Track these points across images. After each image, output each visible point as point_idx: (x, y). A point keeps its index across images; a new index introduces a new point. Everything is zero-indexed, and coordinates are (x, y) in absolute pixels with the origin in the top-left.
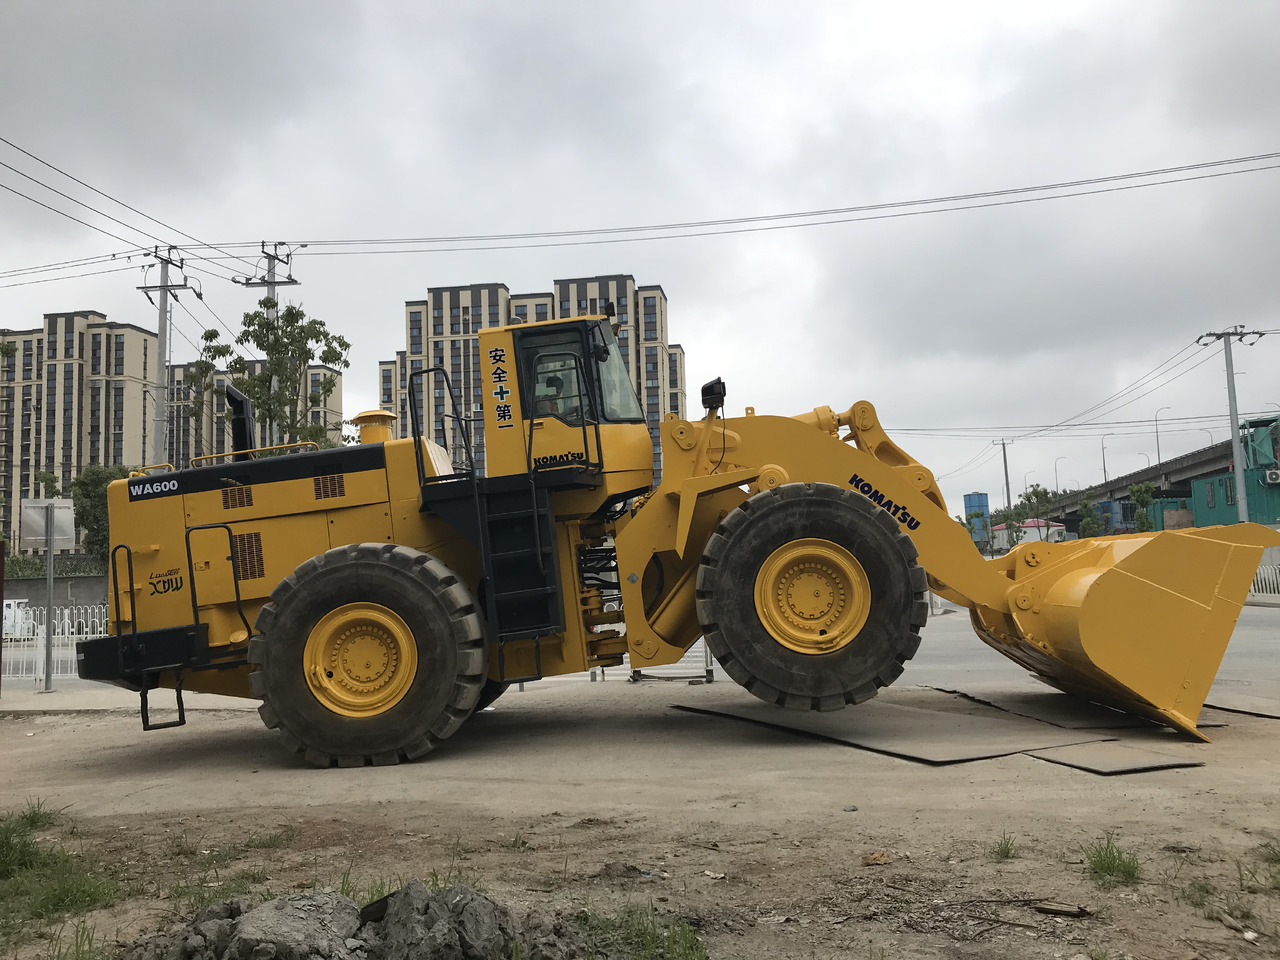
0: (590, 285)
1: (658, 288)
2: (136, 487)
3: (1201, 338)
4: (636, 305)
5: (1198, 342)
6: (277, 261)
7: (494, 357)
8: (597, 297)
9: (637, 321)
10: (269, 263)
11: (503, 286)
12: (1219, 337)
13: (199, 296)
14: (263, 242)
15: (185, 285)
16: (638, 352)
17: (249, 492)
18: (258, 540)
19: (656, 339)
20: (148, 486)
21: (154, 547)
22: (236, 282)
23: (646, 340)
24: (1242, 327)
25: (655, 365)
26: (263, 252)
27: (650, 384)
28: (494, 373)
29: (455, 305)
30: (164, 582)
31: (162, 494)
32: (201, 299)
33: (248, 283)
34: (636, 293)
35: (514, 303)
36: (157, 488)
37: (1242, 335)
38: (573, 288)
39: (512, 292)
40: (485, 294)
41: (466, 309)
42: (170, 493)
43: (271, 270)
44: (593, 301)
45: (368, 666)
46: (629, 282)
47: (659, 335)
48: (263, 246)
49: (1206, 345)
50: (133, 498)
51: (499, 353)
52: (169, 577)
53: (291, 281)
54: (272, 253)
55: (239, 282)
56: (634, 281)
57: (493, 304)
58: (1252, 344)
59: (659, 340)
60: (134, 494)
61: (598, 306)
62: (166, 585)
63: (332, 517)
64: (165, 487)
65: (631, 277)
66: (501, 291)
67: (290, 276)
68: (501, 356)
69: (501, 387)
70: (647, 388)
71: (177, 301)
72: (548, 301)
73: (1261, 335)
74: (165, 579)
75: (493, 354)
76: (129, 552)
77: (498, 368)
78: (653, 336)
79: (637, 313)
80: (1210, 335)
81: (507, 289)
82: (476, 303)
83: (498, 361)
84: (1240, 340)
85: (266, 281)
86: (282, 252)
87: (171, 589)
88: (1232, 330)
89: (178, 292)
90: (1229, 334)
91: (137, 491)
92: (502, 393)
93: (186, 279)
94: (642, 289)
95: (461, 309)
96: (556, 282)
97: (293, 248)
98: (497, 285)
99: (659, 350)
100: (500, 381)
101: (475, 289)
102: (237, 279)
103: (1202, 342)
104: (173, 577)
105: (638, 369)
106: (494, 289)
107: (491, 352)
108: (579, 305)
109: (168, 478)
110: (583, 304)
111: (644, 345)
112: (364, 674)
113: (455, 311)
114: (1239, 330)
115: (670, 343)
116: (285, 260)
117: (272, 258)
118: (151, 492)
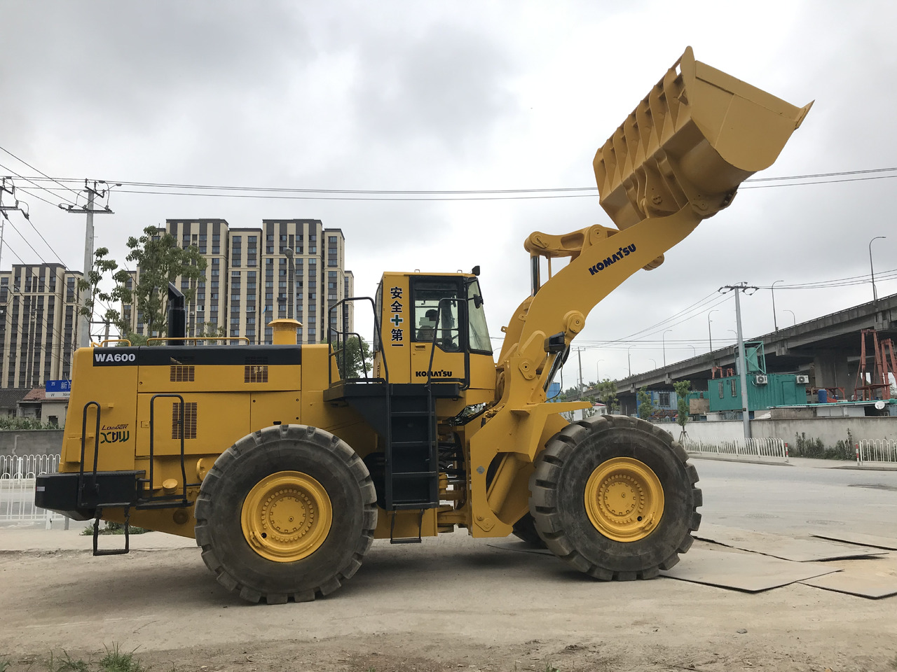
0: (289, 225)
1: (339, 230)
2: (100, 355)
3: (721, 288)
4: (323, 241)
5: (719, 291)
6: (95, 195)
7: (394, 293)
8: (295, 234)
9: (323, 252)
10: (89, 195)
11: (224, 221)
12: (732, 288)
13: (27, 216)
14: (86, 180)
15: (17, 207)
16: (323, 275)
17: (192, 370)
18: (195, 409)
19: (336, 266)
20: (110, 355)
21: (110, 405)
22: (61, 208)
23: (329, 266)
24: (746, 283)
25: (335, 284)
26: (86, 187)
27: (331, 297)
28: (393, 305)
29: (187, 232)
30: (114, 434)
31: (121, 363)
32: (28, 218)
33: (70, 209)
34: (323, 233)
35: (232, 234)
36: (118, 358)
37: (746, 288)
38: (277, 226)
39: (230, 226)
40: (210, 226)
41: (195, 236)
42: (128, 363)
43: (91, 201)
44: (291, 236)
45: (291, 520)
46: (318, 225)
47: (338, 263)
48: (86, 182)
49: (724, 293)
50: (96, 364)
51: (398, 291)
52: (119, 430)
53: (108, 211)
54: (92, 188)
55: (64, 208)
56: (322, 224)
57: (216, 234)
58: (751, 294)
59: (339, 267)
60: (98, 360)
61: (295, 240)
62: (115, 436)
63: (254, 397)
64: (125, 358)
65: (319, 221)
66: (222, 225)
67: (107, 206)
68: (399, 293)
69: (397, 316)
70: (328, 300)
71: (7, 219)
72: (257, 234)
73: (757, 289)
74: (115, 431)
75: (394, 291)
76: (99, 408)
77: (396, 302)
78: (335, 264)
79: (323, 247)
80: (727, 287)
81: (227, 224)
82: (203, 233)
83: (396, 296)
84: (744, 291)
85: (87, 210)
86: (100, 187)
87: (119, 440)
88: (739, 285)
89: (8, 212)
90: (738, 287)
91: (100, 358)
92: (397, 320)
93: (17, 202)
94: (327, 230)
95: (191, 236)
96: (264, 221)
97: (110, 185)
98: (219, 220)
99: (338, 274)
100: (397, 311)
101: (203, 223)
102: (63, 206)
103: (722, 291)
104: (122, 431)
105: (323, 287)
106: (217, 223)
107: (392, 289)
108: (281, 238)
109: (129, 352)
110: (284, 238)
111: (327, 270)
112: (290, 527)
113: (186, 237)
114: (744, 285)
115: (346, 269)
116: (102, 195)
117: (92, 192)
118: (112, 360)
